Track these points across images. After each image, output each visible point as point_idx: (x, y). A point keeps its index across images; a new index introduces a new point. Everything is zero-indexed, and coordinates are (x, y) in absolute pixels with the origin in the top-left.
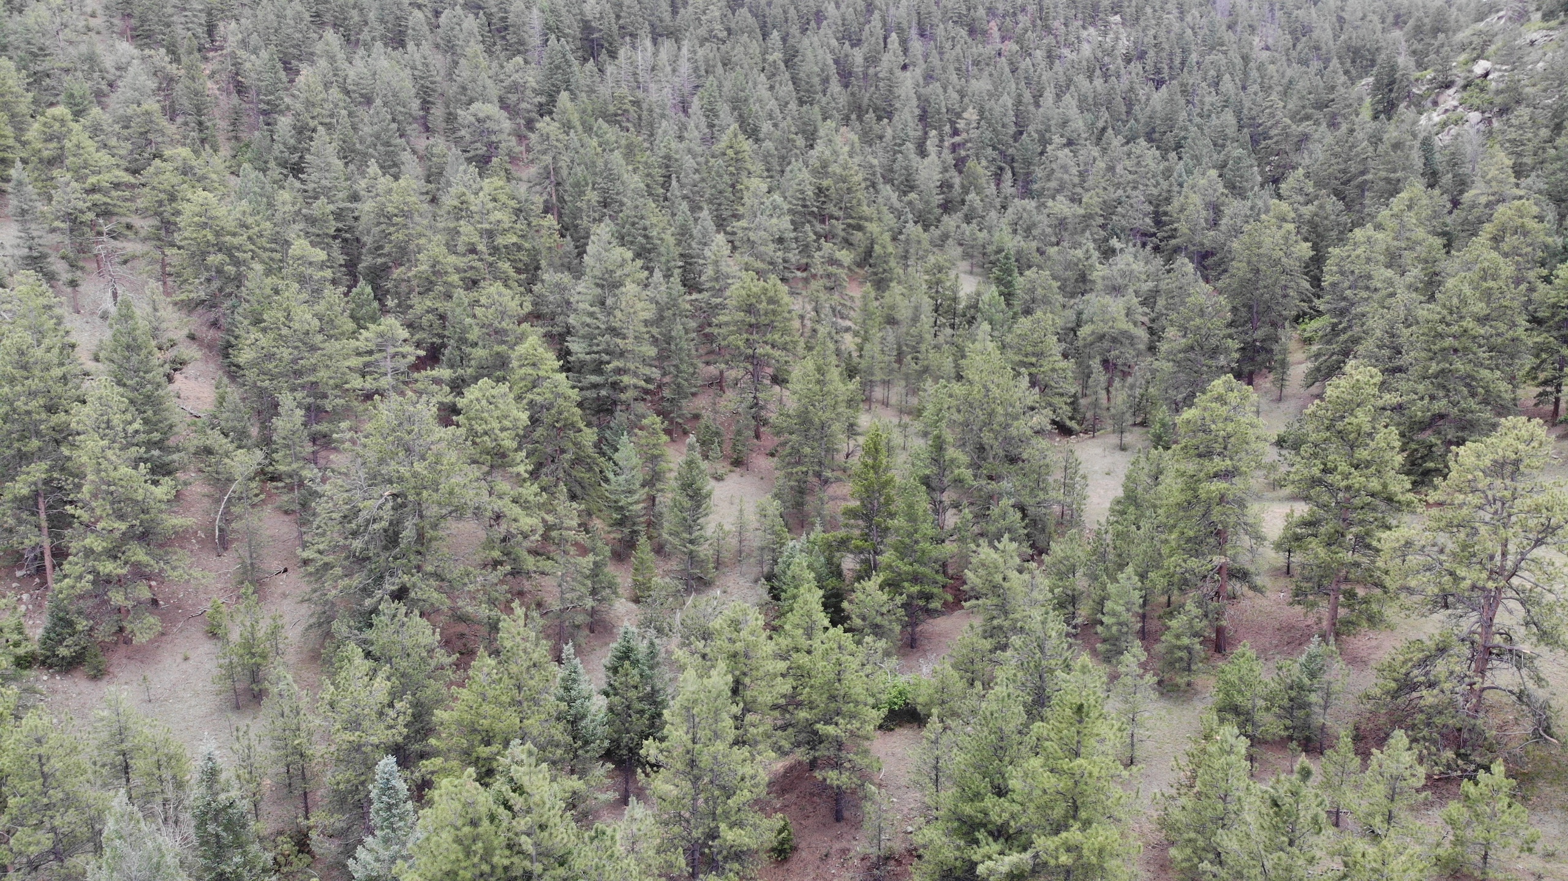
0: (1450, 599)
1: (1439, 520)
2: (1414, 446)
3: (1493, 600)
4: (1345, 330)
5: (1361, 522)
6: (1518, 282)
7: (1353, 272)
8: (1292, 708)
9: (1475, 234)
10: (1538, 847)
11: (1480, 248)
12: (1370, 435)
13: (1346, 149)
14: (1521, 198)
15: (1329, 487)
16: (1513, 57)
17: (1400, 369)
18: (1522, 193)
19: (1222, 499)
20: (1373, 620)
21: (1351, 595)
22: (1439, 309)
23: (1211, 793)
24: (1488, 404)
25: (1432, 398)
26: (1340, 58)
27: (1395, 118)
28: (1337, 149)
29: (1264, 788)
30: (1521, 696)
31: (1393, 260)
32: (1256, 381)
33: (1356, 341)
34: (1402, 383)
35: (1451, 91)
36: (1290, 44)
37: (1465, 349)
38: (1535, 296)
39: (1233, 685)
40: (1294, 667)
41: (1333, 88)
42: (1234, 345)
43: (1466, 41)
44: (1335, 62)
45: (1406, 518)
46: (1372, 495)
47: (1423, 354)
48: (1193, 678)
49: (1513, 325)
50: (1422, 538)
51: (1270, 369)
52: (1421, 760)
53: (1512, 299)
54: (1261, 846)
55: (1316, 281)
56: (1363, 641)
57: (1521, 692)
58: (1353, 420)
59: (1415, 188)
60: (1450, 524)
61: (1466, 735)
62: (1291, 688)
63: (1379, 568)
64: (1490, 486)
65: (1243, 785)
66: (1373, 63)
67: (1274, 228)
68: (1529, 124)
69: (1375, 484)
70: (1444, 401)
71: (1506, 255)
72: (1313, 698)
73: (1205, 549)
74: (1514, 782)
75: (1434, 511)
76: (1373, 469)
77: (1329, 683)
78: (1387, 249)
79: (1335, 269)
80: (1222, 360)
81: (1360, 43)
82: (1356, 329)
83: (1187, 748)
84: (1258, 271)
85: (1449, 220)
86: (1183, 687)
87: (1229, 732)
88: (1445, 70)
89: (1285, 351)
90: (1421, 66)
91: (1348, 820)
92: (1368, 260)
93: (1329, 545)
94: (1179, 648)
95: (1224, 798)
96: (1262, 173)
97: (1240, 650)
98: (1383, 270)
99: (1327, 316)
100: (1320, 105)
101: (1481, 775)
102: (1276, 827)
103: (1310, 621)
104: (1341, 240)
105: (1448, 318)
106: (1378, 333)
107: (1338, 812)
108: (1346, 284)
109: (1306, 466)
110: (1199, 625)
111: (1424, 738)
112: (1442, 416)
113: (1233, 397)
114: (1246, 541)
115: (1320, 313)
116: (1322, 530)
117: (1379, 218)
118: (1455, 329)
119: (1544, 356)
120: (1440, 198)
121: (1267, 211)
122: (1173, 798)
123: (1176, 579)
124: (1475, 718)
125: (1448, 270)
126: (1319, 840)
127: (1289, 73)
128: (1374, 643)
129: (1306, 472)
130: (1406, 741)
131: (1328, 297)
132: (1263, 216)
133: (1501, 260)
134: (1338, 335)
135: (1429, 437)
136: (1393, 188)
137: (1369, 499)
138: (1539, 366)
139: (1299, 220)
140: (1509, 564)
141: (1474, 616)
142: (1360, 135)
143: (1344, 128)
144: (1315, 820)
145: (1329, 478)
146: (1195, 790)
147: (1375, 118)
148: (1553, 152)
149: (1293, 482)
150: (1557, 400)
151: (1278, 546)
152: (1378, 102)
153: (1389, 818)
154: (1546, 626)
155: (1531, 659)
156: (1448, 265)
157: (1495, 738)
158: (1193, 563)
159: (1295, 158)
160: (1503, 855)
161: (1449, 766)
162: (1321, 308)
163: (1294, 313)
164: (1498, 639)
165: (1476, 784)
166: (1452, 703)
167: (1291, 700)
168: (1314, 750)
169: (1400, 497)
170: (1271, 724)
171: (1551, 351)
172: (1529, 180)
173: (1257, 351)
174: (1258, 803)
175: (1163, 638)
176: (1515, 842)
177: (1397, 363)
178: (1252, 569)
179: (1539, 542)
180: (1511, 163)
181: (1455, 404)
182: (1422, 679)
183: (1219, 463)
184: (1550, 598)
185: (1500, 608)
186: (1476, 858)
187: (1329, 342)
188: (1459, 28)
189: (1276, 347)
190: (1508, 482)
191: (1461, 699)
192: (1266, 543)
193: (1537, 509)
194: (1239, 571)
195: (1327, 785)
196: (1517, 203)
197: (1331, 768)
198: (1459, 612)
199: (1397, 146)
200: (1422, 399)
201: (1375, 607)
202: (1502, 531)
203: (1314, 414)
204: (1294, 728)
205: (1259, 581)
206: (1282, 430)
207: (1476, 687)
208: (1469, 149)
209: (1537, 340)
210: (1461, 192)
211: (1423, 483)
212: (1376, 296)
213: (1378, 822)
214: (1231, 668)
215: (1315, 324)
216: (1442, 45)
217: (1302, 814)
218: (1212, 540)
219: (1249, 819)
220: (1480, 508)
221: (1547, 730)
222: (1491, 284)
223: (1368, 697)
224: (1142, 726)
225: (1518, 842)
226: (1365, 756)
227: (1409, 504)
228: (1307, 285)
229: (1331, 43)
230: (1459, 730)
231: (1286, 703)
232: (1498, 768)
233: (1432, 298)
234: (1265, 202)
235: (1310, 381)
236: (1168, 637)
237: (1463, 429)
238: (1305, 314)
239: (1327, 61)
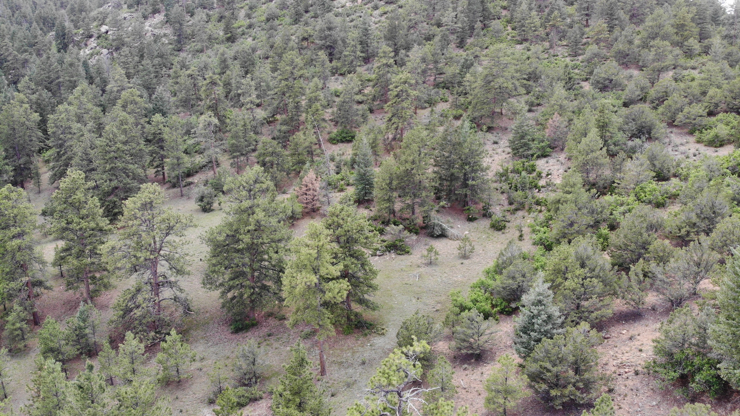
0: (137, 267)
1: (125, 234)
2: (107, 203)
3: (154, 263)
4: (64, 154)
5: (90, 243)
6: (137, 125)
7: (62, 126)
8: (78, 339)
9: (114, 105)
10: (197, 358)
11: (117, 110)
12: (85, 202)
13: (47, 66)
14: (131, 88)
15: (72, 230)
16: (117, 24)
17: (93, 170)
18: (132, 85)
19: (19, 248)
20: (106, 286)
21: (94, 278)
22: (105, 140)
23: (49, 395)
24: (135, 179)
25: (111, 180)
26: (37, 22)
27: (68, 52)
28: (43, 66)
29: (73, 382)
30: (176, 299)
31: (79, 119)
32: (26, 185)
33: (70, 159)
34: (95, 175)
35: (92, 39)
36: (11, 14)
37: (120, 157)
38: (145, 130)
39: (47, 339)
40: (75, 320)
41: (36, 37)
42: (9, 168)
43: (95, 16)
44: (35, 24)
45: (110, 237)
46: (93, 230)
47: (102, 161)
48: (27, 342)
49: (139, 144)
50: (119, 244)
51: (32, 178)
52: (141, 341)
53: (136, 132)
54: (80, 409)
55: (45, 132)
56: (104, 297)
57: (175, 297)
58: (75, 196)
59: (83, 85)
60: (129, 235)
61: (157, 323)
62: (76, 330)
63: (103, 262)
64: (142, 215)
65: (63, 385)
66: (54, 25)
67: (18, 107)
68: (129, 55)
69: (93, 225)
70: (116, 181)
71: (129, 113)
72: (87, 331)
73: (17, 276)
74: (181, 335)
75: (121, 231)
76: (90, 218)
77: (93, 322)
78: (76, 114)
79: (53, 125)
80: (5, 177)
81: (46, 15)
82: (69, 153)
83: (32, 378)
84: (14, 129)
85: (102, 99)
86: (23, 349)
87: (50, 363)
88: (88, 30)
89: (37, 168)
90: (76, 27)
91: (117, 380)
92: (68, 120)
93: (78, 257)
94: (16, 330)
95: (56, 395)
96: (7, 79)
97: (46, 321)
98: (76, 124)
99: (54, 148)
100: (31, 45)
101: (167, 338)
102: (84, 398)
103: (78, 296)
104: (53, 111)
105: (110, 144)
106: (80, 154)
107: (111, 378)
108: (60, 132)
109: (58, 223)
110: (22, 315)
111: (140, 331)
112: (116, 188)
113: (13, 195)
114: (37, 266)
115: (50, 148)
116: (73, 251)
117: (69, 100)
118: (113, 148)
119: (154, 155)
120: (95, 89)
121: (13, 98)
122: (32, 405)
123: (5, 295)
124: (159, 314)
125: (106, 122)
126: (105, 395)
127: (12, 28)
128: (109, 296)
129: (59, 225)
130: (132, 335)
131: (52, 139)
132: (12, 101)
133: (128, 116)
134: (61, 157)
135: (113, 198)
136: (74, 85)
137: (92, 232)
138: (153, 160)
139: (30, 101)
140: (158, 246)
141: (149, 272)
142: (53, 60)
143: (45, 56)
144: (101, 387)
145: (71, 226)
146: (41, 397)
147: (59, 51)
148: (141, 67)
149: (54, 232)
150: (164, 173)
151: (54, 264)
152: (59, 44)
153: (134, 371)
154: (178, 267)
155: (176, 282)
156: (105, 119)
157: (169, 320)
158: (12, 285)
159: (23, 71)
160: (184, 367)
161: (154, 339)
162: (50, 145)
163: (37, 148)
164: (161, 279)
165: (166, 342)
166: (148, 312)
167: (77, 336)
168: (94, 354)
169: (106, 228)
170: (70, 350)
171: (157, 153)
172: (134, 80)
173: (22, 170)
174: (73, 390)
175: (6, 328)
176: (187, 360)
177: (92, 167)
178: (43, 279)
179: (167, 234)
180: (124, 72)
181: (121, 182)
182: (133, 306)
183: (14, 231)
184: (177, 256)
185: (158, 265)
186: (174, 373)
187: (57, 161)
188: (92, 10)
189: (32, 167)
190: (149, 211)
191: (151, 309)
192: (48, 264)
193: (164, 220)
194: (37, 282)
195: (103, 368)
196: (130, 90)
197: (103, 360)
198: (141, 272)
199: (71, 65)
200: (106, 181)
201: (106, 280)
202: (151, 233)
203: (56, 197)
204: (82, 348)
205: (48, 284)
206: (43, 207)
207: (156, 301)
208: (105, 66)
209: (150, 149)
210: (105, 86)
211: (115, 219)
212: (75, 137)
213: (129, 376)
214: (43, 331)
215: (49, 153)
216: (85, 18)
217: (94, 387)
218: (19, 271)
219: (70, 400)
220: (140, 225)
221: (189, 309)
222: (125, 127)
223: (112, 322)
224: (6, 376)
225: (189, 359)
226: (116, 348)
227: (110, 230)
228: (41, 134)
229: (31, 14)
230: (154, 322)
231: (75, 338)
232: (173, 332)
233: (101, 136)
234: (11, 94)
235: (52, 181)
236: (8, 326)
237: (127, 192)
238: (43, 148)
239: (31, 23)
